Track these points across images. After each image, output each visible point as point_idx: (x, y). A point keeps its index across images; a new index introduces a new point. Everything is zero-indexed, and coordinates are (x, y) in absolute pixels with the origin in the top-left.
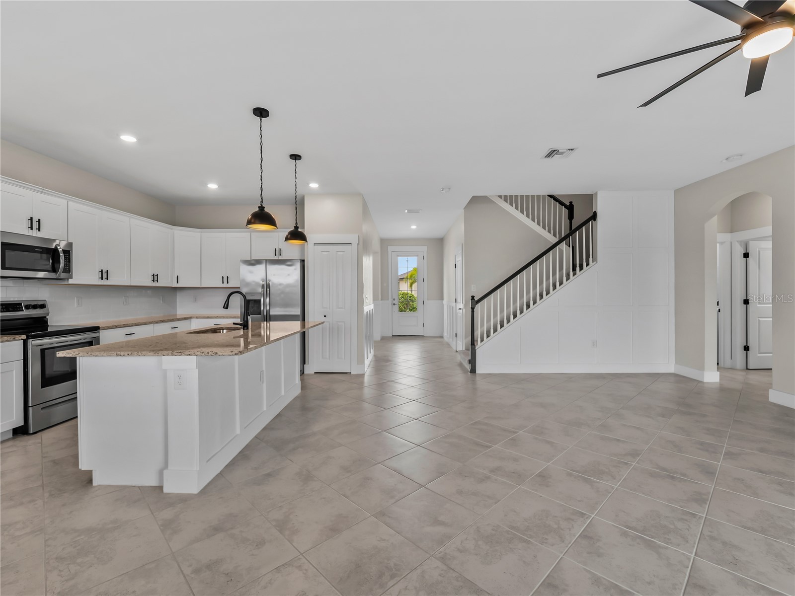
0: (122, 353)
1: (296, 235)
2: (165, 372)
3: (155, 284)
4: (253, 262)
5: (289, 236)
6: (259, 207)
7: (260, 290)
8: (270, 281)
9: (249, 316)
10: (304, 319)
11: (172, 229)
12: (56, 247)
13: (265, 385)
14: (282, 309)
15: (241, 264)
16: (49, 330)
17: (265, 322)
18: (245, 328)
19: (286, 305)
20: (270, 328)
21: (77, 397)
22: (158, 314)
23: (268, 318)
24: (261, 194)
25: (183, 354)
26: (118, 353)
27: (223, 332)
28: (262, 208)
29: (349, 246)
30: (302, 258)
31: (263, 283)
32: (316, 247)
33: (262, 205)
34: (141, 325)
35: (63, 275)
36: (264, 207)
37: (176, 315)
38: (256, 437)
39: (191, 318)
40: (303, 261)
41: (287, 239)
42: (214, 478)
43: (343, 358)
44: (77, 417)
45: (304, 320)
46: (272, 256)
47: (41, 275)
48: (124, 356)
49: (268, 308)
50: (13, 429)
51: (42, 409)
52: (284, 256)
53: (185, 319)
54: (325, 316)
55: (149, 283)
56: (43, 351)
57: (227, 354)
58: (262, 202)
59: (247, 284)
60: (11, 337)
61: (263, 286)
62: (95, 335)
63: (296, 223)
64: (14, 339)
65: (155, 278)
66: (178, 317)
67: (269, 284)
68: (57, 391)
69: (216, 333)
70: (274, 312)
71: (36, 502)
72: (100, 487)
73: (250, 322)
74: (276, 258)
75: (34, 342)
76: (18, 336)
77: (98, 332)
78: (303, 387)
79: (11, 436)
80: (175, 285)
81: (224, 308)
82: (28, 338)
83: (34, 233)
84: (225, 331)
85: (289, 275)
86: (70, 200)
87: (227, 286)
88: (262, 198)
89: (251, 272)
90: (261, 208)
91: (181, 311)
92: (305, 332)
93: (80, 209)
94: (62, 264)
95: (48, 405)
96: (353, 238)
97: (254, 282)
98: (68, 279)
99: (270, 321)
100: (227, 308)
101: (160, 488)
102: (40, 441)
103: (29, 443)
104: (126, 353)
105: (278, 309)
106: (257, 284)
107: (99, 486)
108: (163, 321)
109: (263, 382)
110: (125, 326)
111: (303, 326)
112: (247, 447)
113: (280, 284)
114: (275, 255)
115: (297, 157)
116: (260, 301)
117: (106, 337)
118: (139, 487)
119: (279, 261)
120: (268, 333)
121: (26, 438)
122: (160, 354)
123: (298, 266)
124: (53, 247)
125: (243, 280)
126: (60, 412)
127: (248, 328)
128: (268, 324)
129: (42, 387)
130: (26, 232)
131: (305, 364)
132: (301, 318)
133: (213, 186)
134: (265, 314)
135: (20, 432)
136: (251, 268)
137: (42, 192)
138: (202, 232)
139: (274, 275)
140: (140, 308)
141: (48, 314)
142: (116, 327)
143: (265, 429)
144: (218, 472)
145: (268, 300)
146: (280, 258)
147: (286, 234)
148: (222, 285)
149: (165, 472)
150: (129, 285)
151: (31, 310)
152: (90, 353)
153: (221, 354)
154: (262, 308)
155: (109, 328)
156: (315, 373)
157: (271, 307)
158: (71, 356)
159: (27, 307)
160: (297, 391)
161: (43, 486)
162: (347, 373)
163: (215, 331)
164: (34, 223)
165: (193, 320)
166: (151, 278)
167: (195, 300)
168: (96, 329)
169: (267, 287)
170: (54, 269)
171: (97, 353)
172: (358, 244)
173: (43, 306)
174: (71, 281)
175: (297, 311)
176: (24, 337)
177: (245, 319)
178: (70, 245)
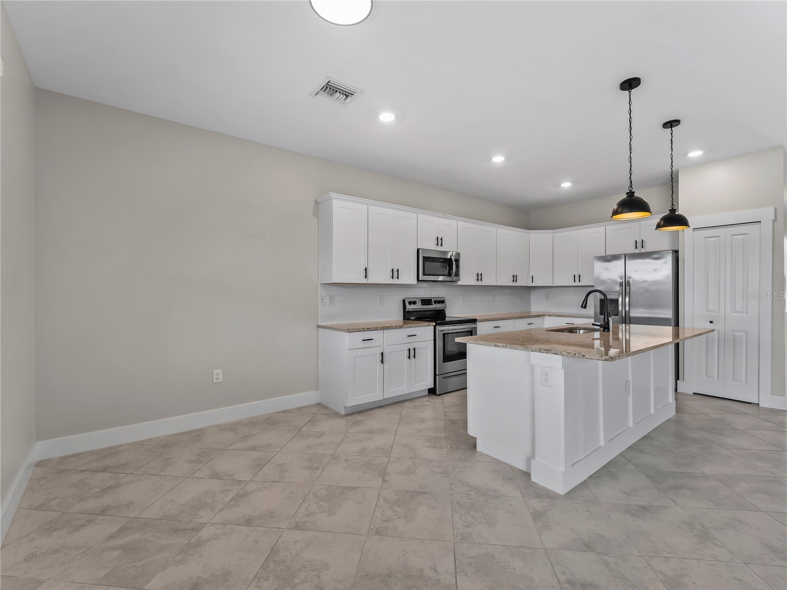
0: (499, 345)
1: (674, 219)
2: (532, 367)
3: (515, 284)
4: (609, 258)
5: (662, 223)
6: (627, 193)
7: (618, 288)
8: (630, 278)
9: (610, 317)
10: (677, 324)
11: (528, 233)
12: (451, 257)
13: (631, 398)
14: (646, 311)
15: (595, 261)
16: (446, 320)
17: (624, 325)
18: (606, 330)
19: (651, 306)
20: (629, 332)
21: (466, 373)
22: (516, 310)
23: (628, 320)
24: (630, 178)
25: (549, 352)
26: (496, 344)
27: (579, 333)
28: (631, 194)
29: (757, 226)
30: (675, 249)
31: (621, 280)
32: (696, 232)
33: (631, 190)
34: (504, 320)
35: (455, 278)
36: (634, 192)
37: (530, 312)
38: (621, 454)
39: (544, 315)
40: (677, 252)
41: (659, 226)
42: (578, 485)
43: (744, 380)
44: (466, 388)
45: (678, 326)
46: (632, 250)
47: (441, 278)
48: (500, 347)
49: (627, 309)
50: (429, 389)
51: (444, 378)
52: (648, 248)
53: (539, 316)
54: (711, 322)
55: (511, 283)
56: (444, 335)
57: (596, 358)
58: (631, 187)
59: (603, 282)
60: (428, 323)
61: (621, 284)
62: (474, 326)
63: (673, 205)
64: (429, 325)
65: (515, 279)
66: (532, 314)
67: (629, 282)
68: (452, 366)
69: (573, 332)
70: (633, 314)
71: (443, 449)
72: (482, 454)
73: (611, 324)
74: (637, 251)
75: (439, 328)
76: (431, 323)
77: (476, 324)
78: (678, 409)
79: (427, 393)
80: (531, 284)
81: (582, 307)
82: (436, 325)
83: (439, 248)
84: (581, 331)
85: (656, 270)
86: (459, 220)
87: (579, 285)
88: (631, 182)
89: (607, 269)
90: (629, 194)
91: (535, 308)
92: (678, 343)
93: (464, 225)
94: (454, 270)
95: (446, 376)
96: (766, 214)
97: (610, 279)
98: (457, 281)
99: (630, 324)
100: (585, 307)
101: (528, 475)
102: (442, 401)
103: (436, 401)
104: (502, 345)
105: (641, 310)
106: (614, 282)
107: (481, 452)
108: (521, 317)
109: (628, 395)
110: (494, 320)
111: (676, 334)
112: (611, 462)
113: (644, 282)
114: (636, 248)
115: (673, 124)
116: (617, 300)
117: (483, 328)
118: (510, 466)
119: (642, 254)
120: (628, 337)
121: (435, 397)
122: (529, 349)
123: (669, 258)
124: (449, 257)
125: (598, 278)
126: (453, 383)
127: (609, 331)
128: (628, 327)
129: (444, 362)
130: (435, 248)
131: (678, 379)
132: (673, 322)
133: (566, 185)
134: (624, 315)
135: (432, 391)
136: (607, 264)
137: (443, 218)
138: (553, 233)
139: (636, 271)
140: (502, 305)
141: (446, 308)
142: (488, 320)
143: (631, 448)
144: (582, 480)
145: (627, 299)
146: (643, 251)
147: (658, 220)
148: (573, 284)
149: (532, 461)
150: (495, 285)
151: (437, 304)
152: (476, 341)
153: (589, 357)
154: (620, 309)
155: (483, 321)
156: (694, 393)
157: (630, 308)
158: (463, 342)
159: (435, 302)
160: (671, 413)
161: (446, 437)
162: (751, 403)
163: (572, 330)
164: (439, 241)
165: (546, 318)
166: (511, 279)
167: (547, 298)
168: (474, 321)
169: (626, 284)
170: (450, 275)
171: (481, 342)
172: (774, 221)
173: (443, 302)
174: (459, 283)
175: (669, 314)
176: (434, 324)
177: (606, 321)
178: (458, 254)
